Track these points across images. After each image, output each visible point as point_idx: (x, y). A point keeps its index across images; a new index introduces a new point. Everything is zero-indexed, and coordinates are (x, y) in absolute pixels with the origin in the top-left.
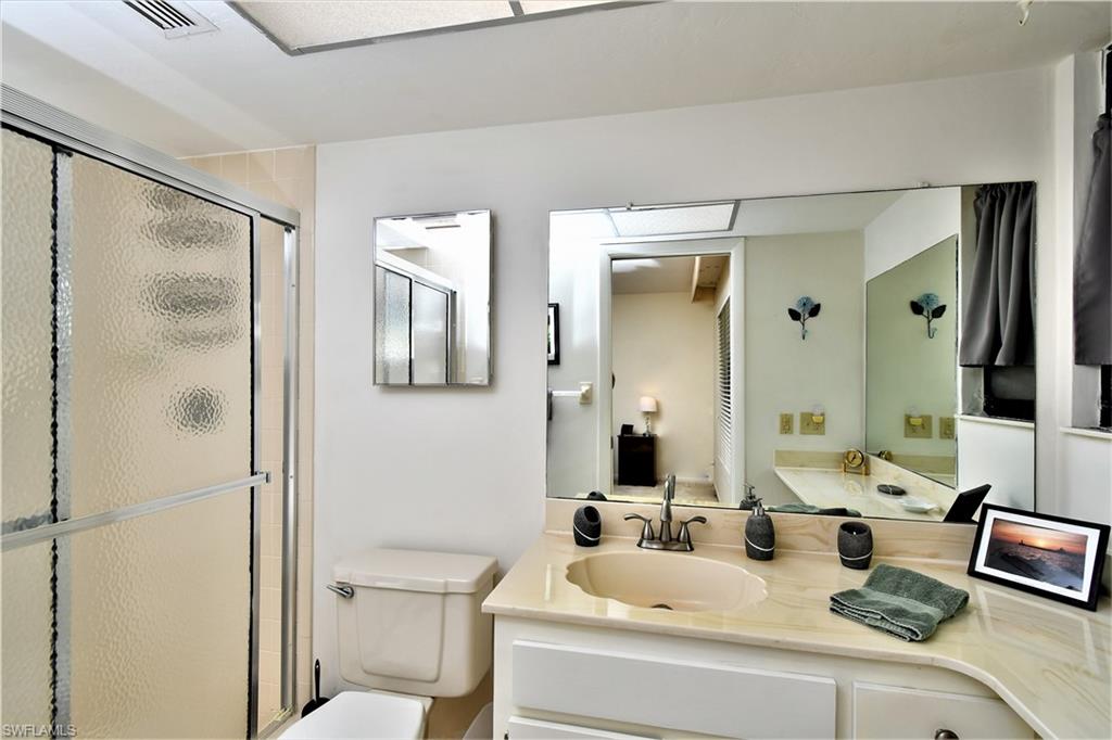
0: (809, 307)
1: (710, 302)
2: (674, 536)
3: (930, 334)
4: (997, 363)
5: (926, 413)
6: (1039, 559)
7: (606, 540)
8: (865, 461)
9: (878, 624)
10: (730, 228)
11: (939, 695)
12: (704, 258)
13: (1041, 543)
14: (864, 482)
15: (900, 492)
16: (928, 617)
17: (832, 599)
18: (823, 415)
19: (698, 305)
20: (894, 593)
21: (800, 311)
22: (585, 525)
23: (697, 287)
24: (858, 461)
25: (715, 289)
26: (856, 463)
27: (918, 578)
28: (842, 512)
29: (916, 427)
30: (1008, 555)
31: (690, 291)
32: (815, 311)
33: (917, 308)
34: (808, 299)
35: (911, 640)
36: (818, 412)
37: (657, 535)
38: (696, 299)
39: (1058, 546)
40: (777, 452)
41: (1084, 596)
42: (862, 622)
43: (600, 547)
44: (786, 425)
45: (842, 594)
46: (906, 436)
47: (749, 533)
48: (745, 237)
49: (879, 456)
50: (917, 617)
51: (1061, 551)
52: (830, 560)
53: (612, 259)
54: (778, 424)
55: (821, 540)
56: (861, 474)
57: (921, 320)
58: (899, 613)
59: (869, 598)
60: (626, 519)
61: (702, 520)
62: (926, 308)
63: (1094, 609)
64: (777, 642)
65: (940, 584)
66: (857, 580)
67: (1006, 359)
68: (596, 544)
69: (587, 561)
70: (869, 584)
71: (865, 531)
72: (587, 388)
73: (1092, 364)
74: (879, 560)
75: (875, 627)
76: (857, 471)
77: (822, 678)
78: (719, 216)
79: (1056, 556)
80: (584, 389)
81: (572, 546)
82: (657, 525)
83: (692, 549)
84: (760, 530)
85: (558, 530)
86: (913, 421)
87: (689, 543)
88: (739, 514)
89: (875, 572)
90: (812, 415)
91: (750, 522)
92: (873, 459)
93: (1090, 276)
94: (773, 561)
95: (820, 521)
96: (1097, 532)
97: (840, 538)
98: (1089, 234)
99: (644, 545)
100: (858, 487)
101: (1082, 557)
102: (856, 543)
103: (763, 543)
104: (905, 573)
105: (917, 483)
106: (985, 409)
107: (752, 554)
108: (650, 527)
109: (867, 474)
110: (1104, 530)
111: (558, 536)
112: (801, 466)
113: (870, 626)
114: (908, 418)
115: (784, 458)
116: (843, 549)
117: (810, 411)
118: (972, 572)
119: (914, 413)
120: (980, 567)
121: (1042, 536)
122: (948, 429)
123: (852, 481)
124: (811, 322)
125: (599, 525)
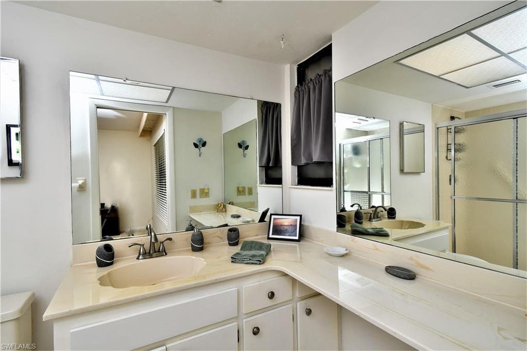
0: (202, 143)
1: (149, 138)
2: (157, 250)
3: (244, 156)
4: (270, 165)
5: (244, 186)
6: (286, 230)
7: (117, 261)
8: (224, 206)
9: (248, 262)
10: (167, 102)
11: (268, 281)
12: (150, 115)
13: (286, 224)
14: (224, 216)
15: (238, 217)
16: (262, 255)
17: (232, 258)
18: (208, 189)
19: (142, 139)
20: (250, 250)
21: (198, 144)
22: (105, 255)
23: (143, 130)
24: (222, 207)
25: (151, 131)
26: (221, 208)
27: (256, 243)
28: (226, 225)
29: (240, 191)
30: (278, 230)
31: (138, 131)
32: (204, 144)
33: (240, 146)
34: (201, 139)
35: (260, 264)
36: (206, 188)
37: (147, 251)
38: (142, 135)
39: (290, 224)
40: (190, 207)
41: (297, 238)
42: (243, 263)
43: (114, 265)
44: (194, 195)
45: (234, 255)
46: (238, 195)
47: (192, 240)
48: (174, 108)
49: (229, 204)
50: (259, 256)
51: (291, 225)
52: (225, 245)
53: (97, 108)
54: (190, 194)
55: (220, 238)
56: (223, 212)
57: (241, 150)
58: (254, 256)
59: (243, 254)
60: (130, 247)
61: (170, 239)
62: (243, 146)
63: (299, 241)
64: (216, 280)
65: (263, 244)
66: (237, 249)
67: (273, 164)
68: (111, 264)
69: (109, 274)
70: (241, 249)
71: (236, 231)
72: (82, 181)
73: (295, 165)
74: (242, 241)
75: (248, 263)
76: (222, 211)
77: (231, 288)
78: (163, 95)
79: (290, 227)
80: (80, 182)
81: (96, 269)
82: (147, 246)
83: (166, 254)
84: (198, 238)
85: (83, 262)
86: (240, 189)
87: (165, 251)
88: (187, 233)
89: (243, 244)
90: (204, 189)
91: (193, 235)
92: (228, 205)
93: (295, 137)
94: (203, 251)
95: (220, 230)
96: (299, 217)
97: (228, 235)
98: (294, 123)
99: (141, 257)
100: (222, 217)
101: (296, 226)
102: (233, 236)
103: (199, 244)
104: (252, 242)
105: (244, 212)
106: (266, 182)
107: (194, 249)
108: (144, 248)
109: (225, 212)
110: (301, 216)
111: (83, 266)
112: (201, 212)
113: (246, 263)
114: (238, 188)
115: (194, 209)
116: (229, 239)
117: (203, 187)
118: (269, 238)
119: (240, 186)
120: (271, 236)
121: (286, 221)
122: (250, 191)
123: (220, 215)
124: (203, 149)
125: (114, 253)
